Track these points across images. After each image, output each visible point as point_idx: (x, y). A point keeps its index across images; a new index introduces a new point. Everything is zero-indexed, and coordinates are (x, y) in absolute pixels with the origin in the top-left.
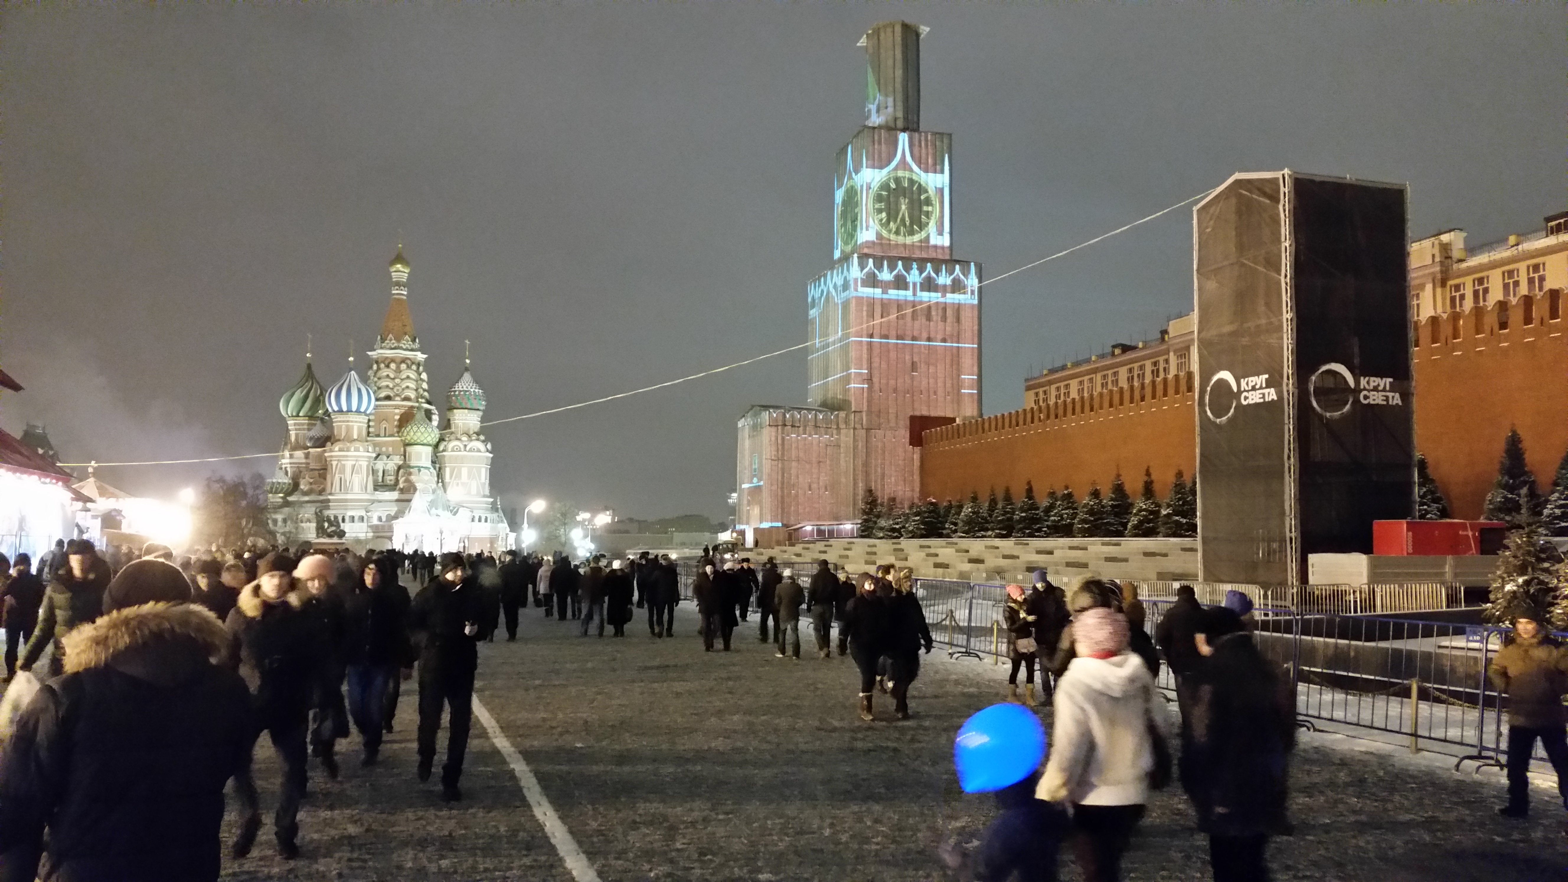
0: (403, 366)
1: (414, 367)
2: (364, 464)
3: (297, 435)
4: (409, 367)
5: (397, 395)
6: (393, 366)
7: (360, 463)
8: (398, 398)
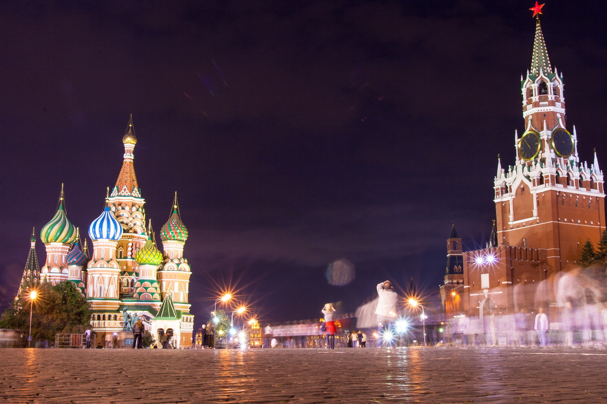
0: (134, 209)
1: (140, 210)
2: (116, 277)
3: (53, 256)
4: (137, 210)
5: (131, 229)
6: (127, 208)
7: (115, 276)
8: (131, 231)
